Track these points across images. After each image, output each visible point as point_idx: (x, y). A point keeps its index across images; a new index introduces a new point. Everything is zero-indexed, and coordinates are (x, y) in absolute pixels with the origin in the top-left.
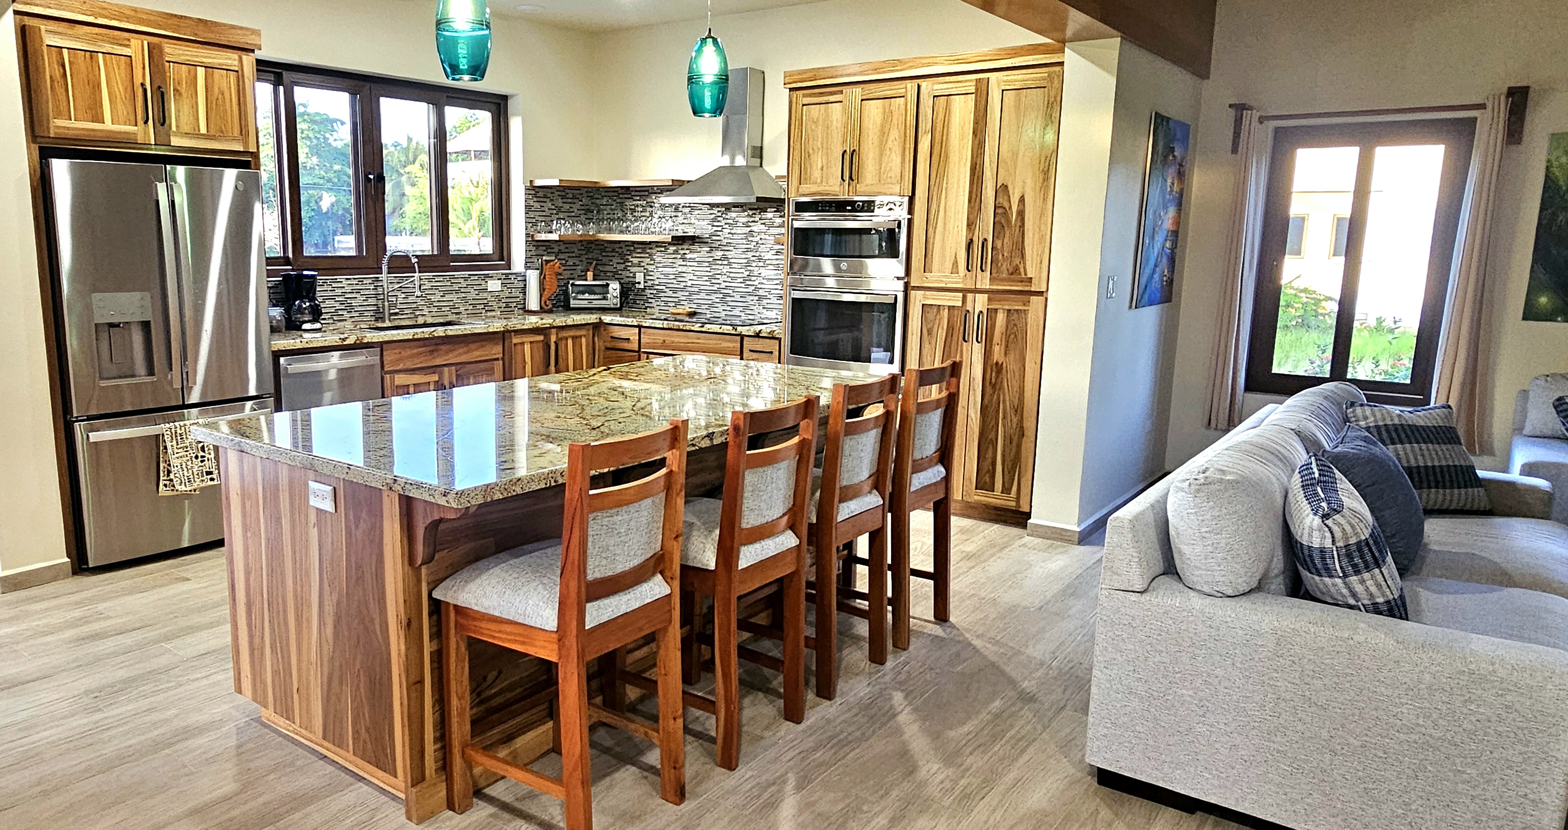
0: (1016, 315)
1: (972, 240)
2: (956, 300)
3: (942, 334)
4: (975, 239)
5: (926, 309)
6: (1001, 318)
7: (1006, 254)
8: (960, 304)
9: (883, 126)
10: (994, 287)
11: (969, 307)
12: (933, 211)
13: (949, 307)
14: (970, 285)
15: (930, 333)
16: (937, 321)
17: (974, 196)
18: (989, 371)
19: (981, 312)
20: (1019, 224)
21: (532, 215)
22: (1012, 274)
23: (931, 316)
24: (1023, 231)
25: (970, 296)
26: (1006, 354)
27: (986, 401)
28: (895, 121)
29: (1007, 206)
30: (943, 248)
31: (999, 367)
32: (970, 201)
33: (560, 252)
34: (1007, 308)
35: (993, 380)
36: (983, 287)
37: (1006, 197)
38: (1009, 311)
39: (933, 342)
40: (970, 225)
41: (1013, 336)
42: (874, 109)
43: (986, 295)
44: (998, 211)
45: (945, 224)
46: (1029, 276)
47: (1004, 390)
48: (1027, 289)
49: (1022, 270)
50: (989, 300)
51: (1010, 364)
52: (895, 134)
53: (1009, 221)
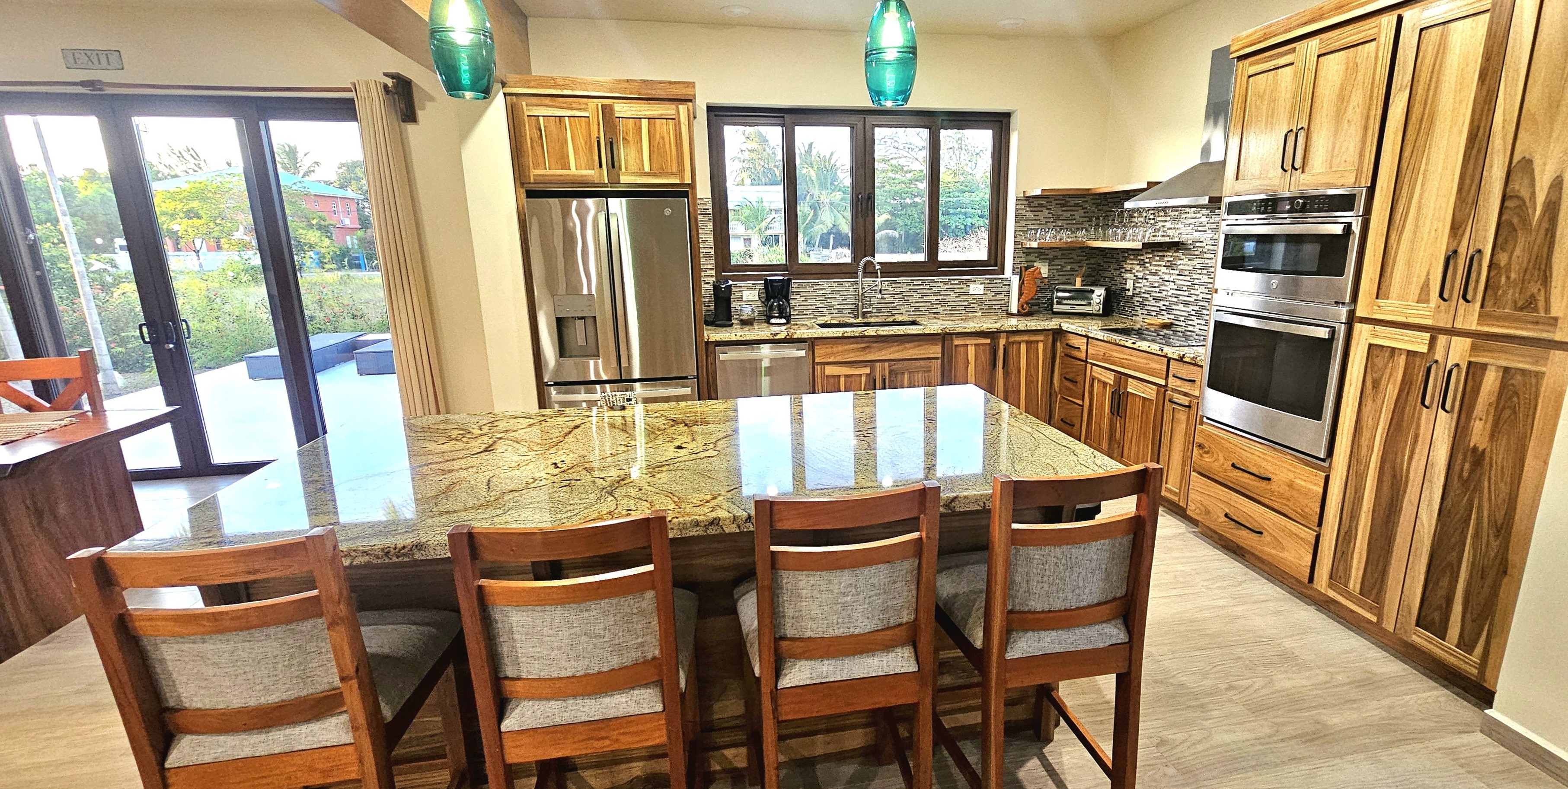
0: (1519, 377)
1: (1455, 252)
2: (1419, 343)
3: (1391, 391)
4: (1462, 250)
5: (1375, 352)
6: (1491, 380)
7: (1513, 276)
8: (1424, 349)
9: (1342, 89)
10: (1486, 329)
11: (1439, 355)
12: (1400, 208)
13: (1408, 351)
14: (1444, 322)
15: (1376, 384)
16: (1388, 371)
17: (1468, 181)
18: (1460, 457)
19: (1457, 365)
20: (1545, 225)
21: (1023, 223)
22: (1521, 309)
23: (1379, 362)
24: (1553, 236)
25: (1442, 339)
26: (1492, 436)
27: (1449, 503)
28: (1360, 77)
29: (1525, 193)
30: (1409, 264)
31: (1478, 458)
32: (1460, 190)
33: (1056, 258)
34: (1504, 364)
35: (1465, 474)
36: (1466, 327)
37: (1526, 181)
38: (1506, 370)
39: (1379, 402)
40: (1456, 228)
41: (1507, 412)
42: (1334, 65)
43: (1469, 341)
44: (1507, 204)
45: (1417, 226)
46: (1554, 313)
47: (1481, 492)
48: (1545, 335)
49: (1541, 304)
50: (1474, 348)
51: (1500, 456)
52: (1357, 99)
53: (1525, 221)
